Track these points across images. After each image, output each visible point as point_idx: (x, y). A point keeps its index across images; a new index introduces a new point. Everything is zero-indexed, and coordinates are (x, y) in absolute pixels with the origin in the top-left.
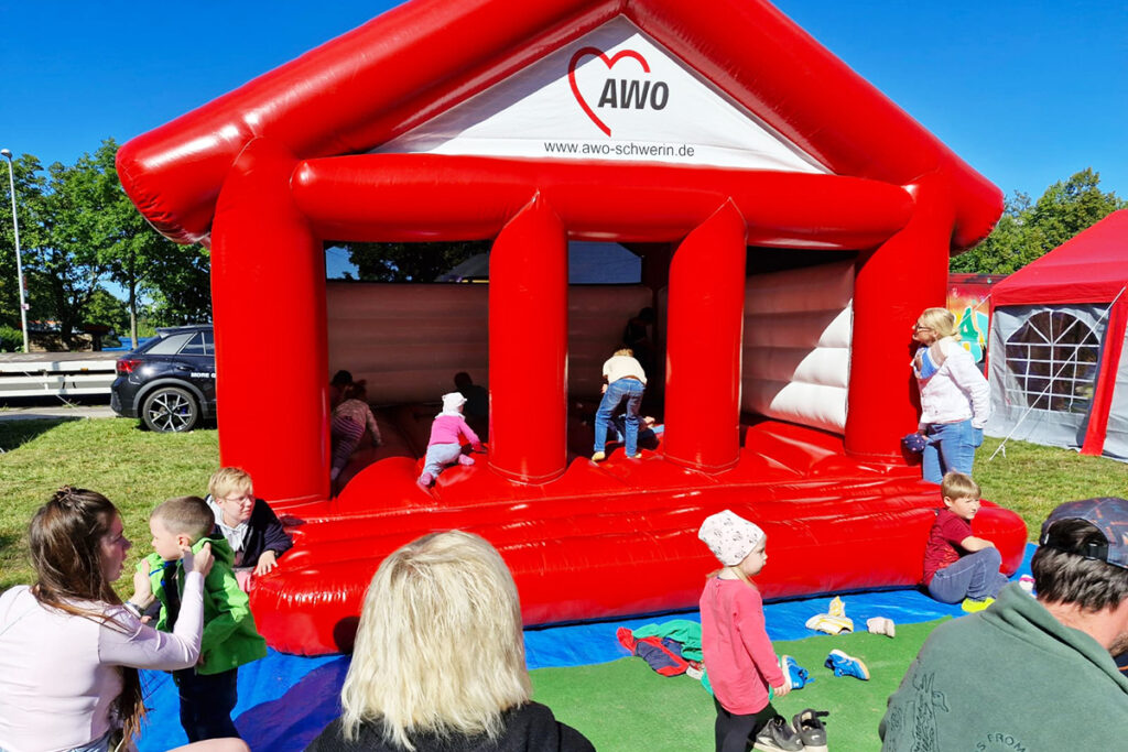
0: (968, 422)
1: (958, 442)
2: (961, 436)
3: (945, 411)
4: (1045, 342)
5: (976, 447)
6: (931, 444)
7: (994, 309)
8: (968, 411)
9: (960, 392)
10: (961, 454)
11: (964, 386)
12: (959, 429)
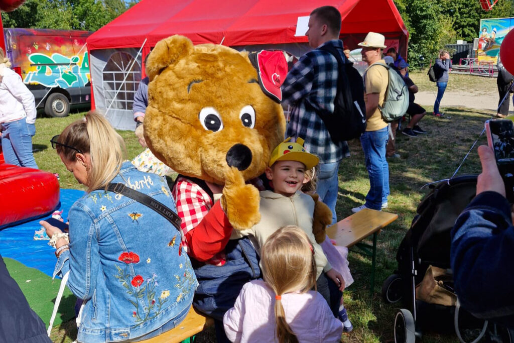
0: (24, 120)
1: (19, 133)
2: (20, 130)
3: (8, 113)
4: (121, 71)
5: (32, 136)
6: (5, 137)
7: (91, 52)
8: (23, 112)
9: (15, 100)
10: (22, 141)
11: (17, 96)
12: (19, 125)
